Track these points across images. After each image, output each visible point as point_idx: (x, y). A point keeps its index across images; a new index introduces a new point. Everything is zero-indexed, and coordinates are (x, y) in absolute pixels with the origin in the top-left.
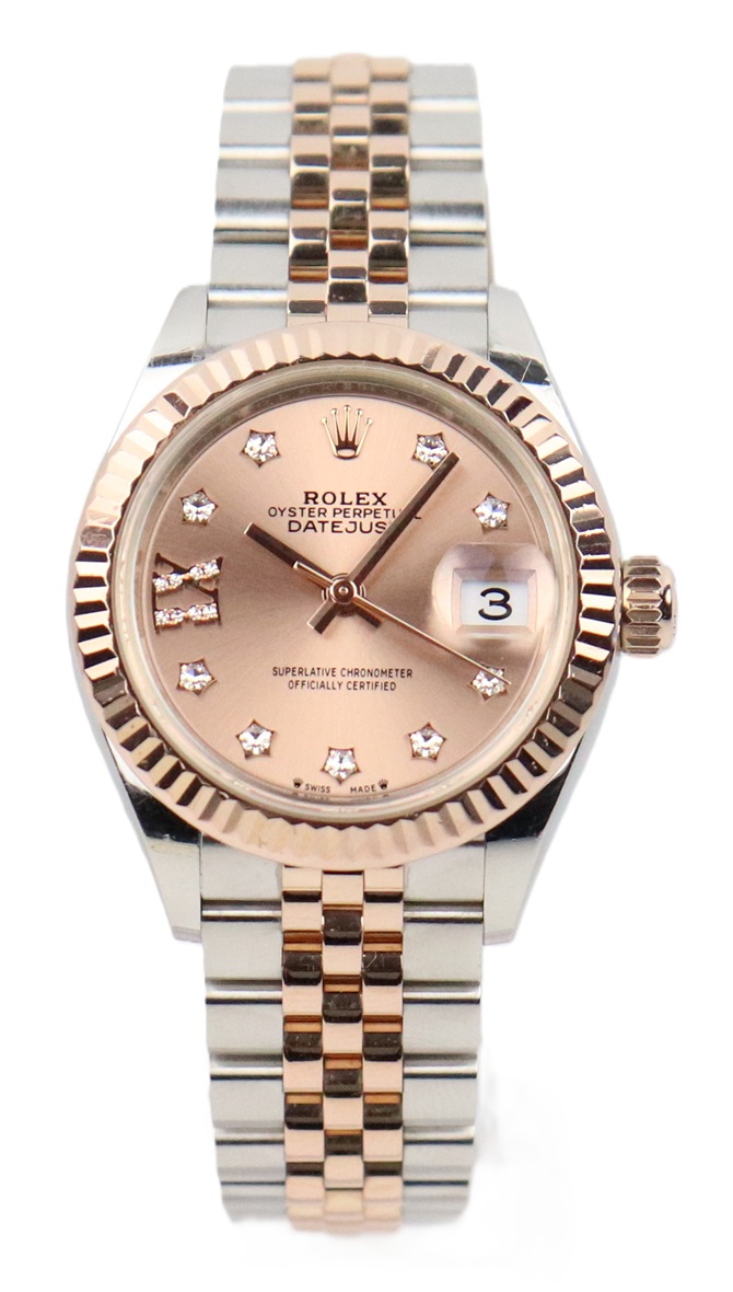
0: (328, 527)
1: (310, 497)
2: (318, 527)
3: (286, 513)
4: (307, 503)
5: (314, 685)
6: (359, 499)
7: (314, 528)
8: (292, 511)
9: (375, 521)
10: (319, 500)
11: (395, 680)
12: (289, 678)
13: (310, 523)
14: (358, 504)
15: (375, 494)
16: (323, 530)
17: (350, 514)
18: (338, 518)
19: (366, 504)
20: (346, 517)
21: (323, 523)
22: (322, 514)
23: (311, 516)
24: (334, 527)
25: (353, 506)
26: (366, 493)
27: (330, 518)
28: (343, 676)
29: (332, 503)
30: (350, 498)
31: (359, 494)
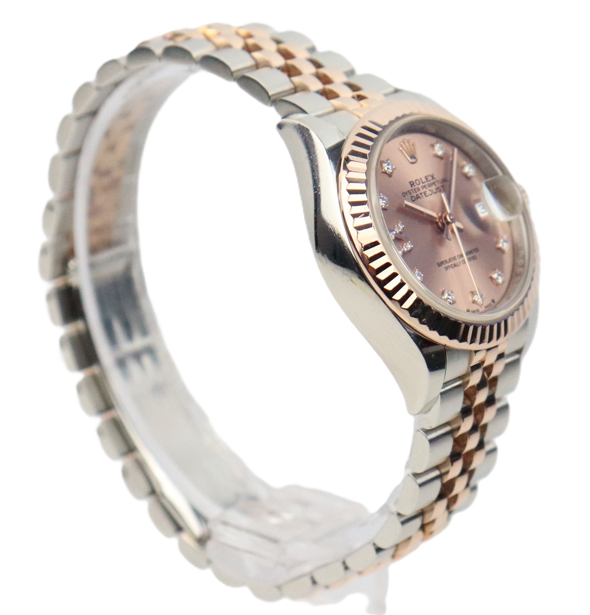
0: (423, 194)
1: (412, 184)
2: (420, 195)
3: (408, 194)
4: (412, 187)
5: (453, 266)
6: (427, 179)
7: (419, 197)
8: (409, 191)
9: (436, 187)
10: (415, 184)
11: (475, 254)
12: (443, 266)
13: (417, 195)
14: (427, 181)
15: (430, 175)
16: (423, 197)
17: (427, 187)
18: (425, 190)
19: (430, 181)
20: (426, 189)
21: (421, 194)
22: (419, 190)
23: (416, 192)
24: (425, 194)
25: (426, 183)
26: (427, 176)
27: (422, 191)
28: (459, 258)
29: (419, 184)
30: (424, 180)
31: (426, 177)
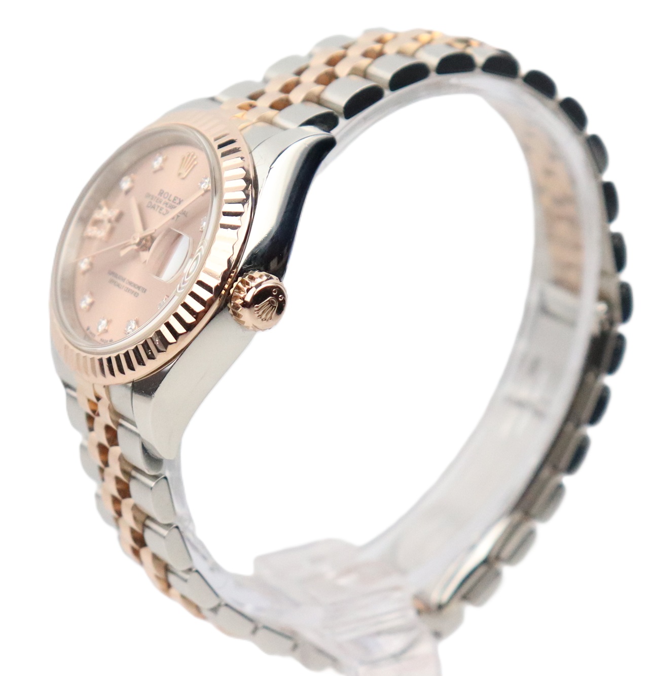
0: (159, 209)
1: (161, 193)
2: (156, 207)
4: (159, 195)
5: (116, 284)
6: (174, 199)
8: (153, 196)
10: (163, 195)
11: (140, 292)
12: (111, 277)
13: (155, 205)
14: (173, 202)
15: (180, 199)
16: (156, 210)
17: (168, 206)
18: (164, 206)
19: (175, 203)
20: (166, 206)
21: (158, 206)
22: (160, 202)
23: (157, 202)
24: (161, 210)
25: (171, 202)
26: (177, 198)
27: (161, 205)
28: (127, 283)
29: (166, 198)
30: (172, 198)
31: (175, 197)
